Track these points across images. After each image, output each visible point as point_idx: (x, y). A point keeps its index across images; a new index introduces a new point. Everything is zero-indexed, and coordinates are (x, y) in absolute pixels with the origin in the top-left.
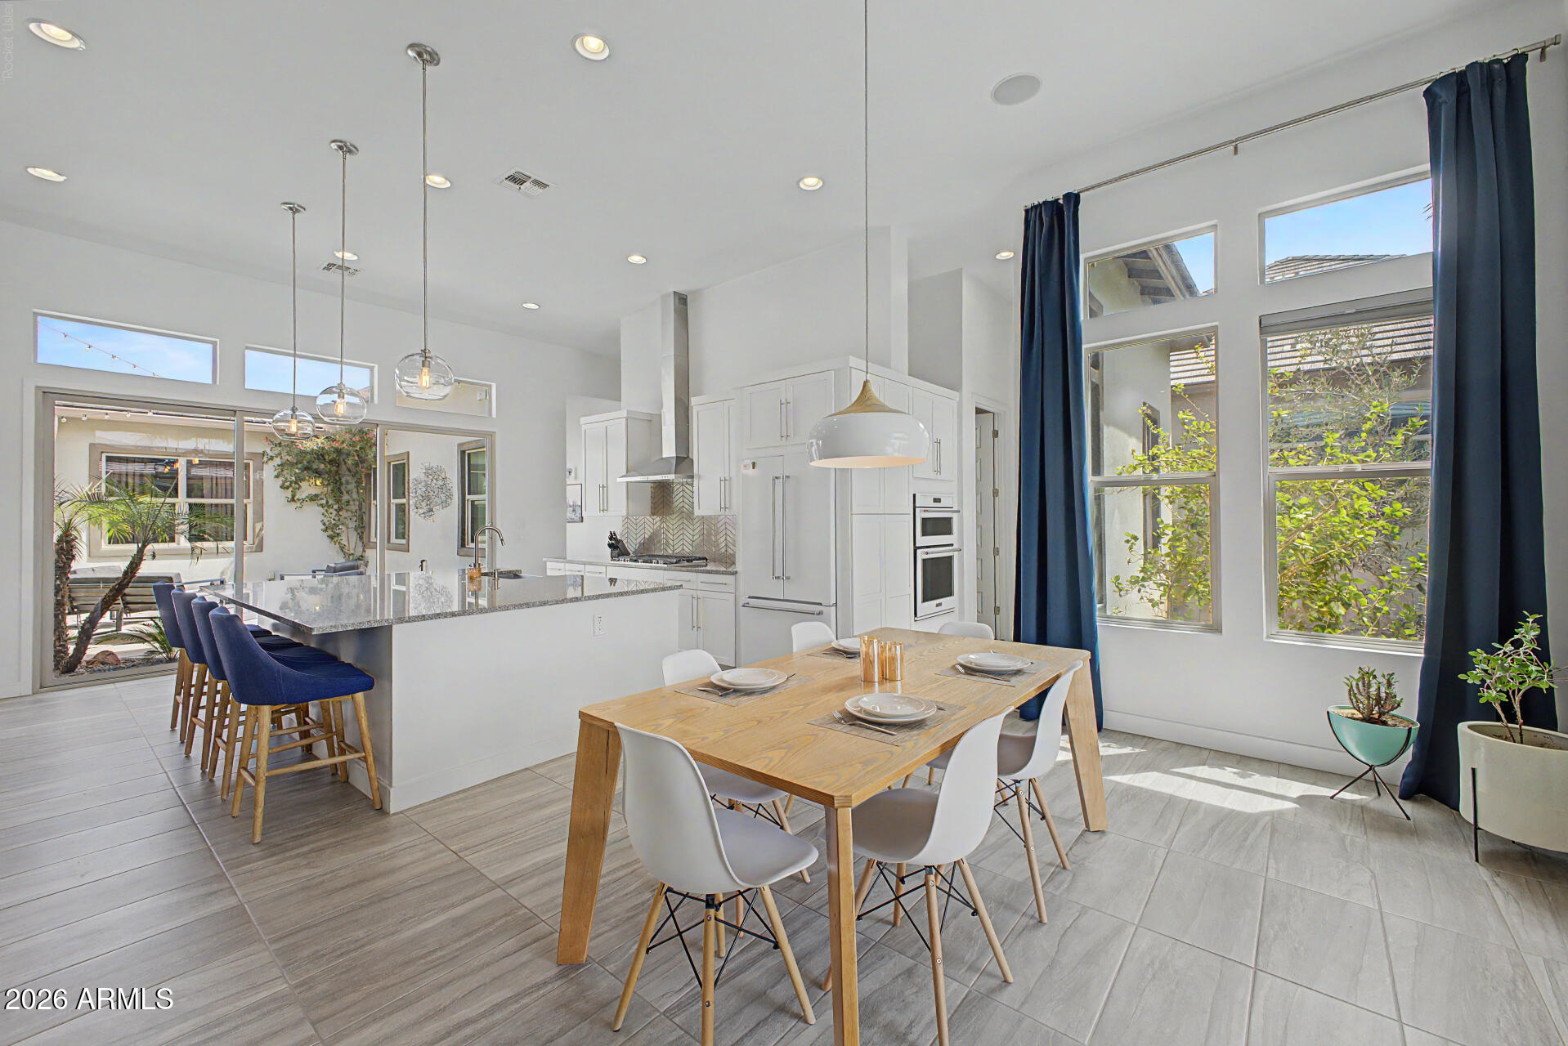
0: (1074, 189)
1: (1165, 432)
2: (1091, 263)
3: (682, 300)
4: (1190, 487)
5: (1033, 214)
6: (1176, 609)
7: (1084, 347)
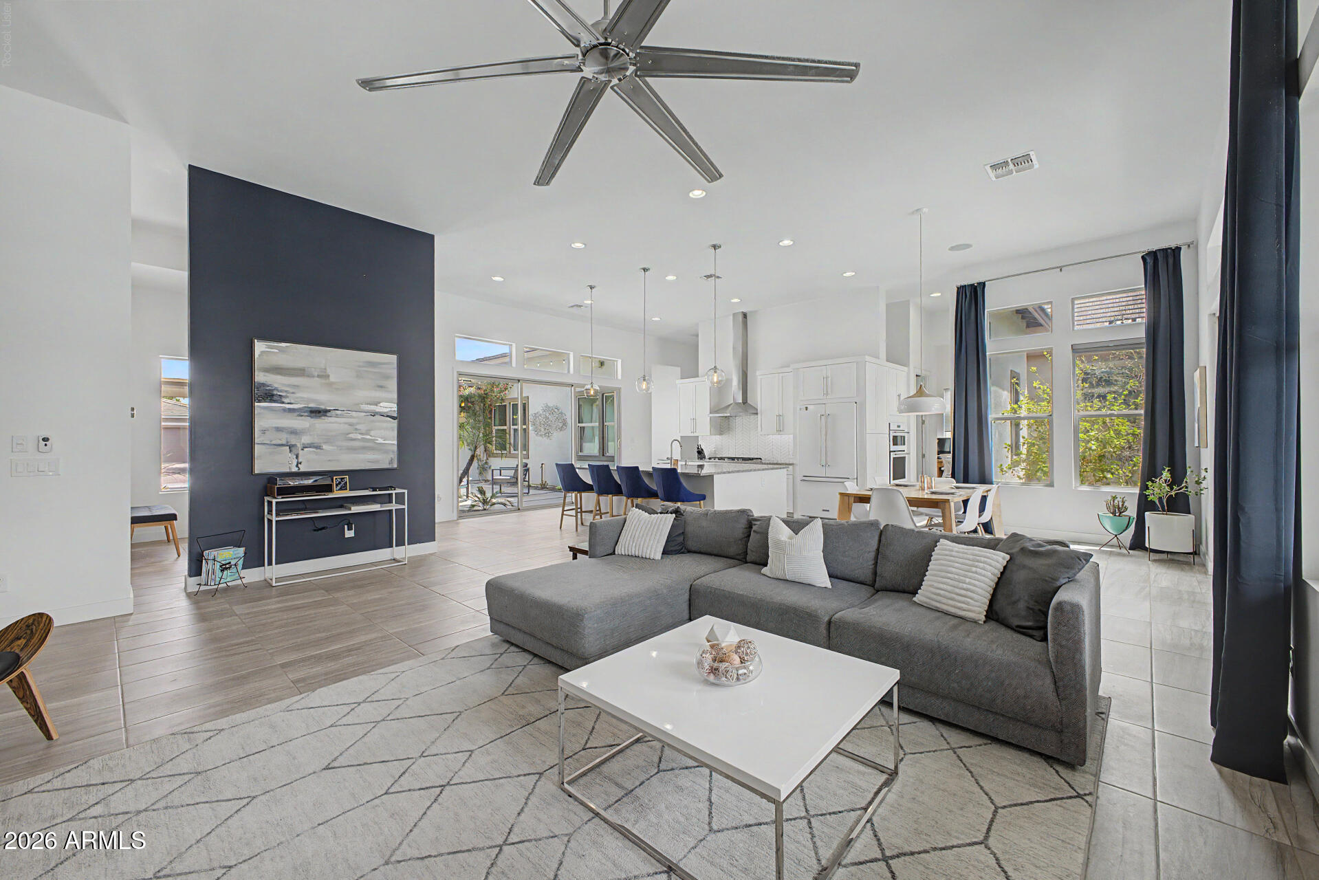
0: (982, 280)
1: (1024, 391)
2: (992, 314)
3: (745, 315)
4: (1039, 421)
5: (961, 290)
6: (1030, 477)
7: (987, 353)
